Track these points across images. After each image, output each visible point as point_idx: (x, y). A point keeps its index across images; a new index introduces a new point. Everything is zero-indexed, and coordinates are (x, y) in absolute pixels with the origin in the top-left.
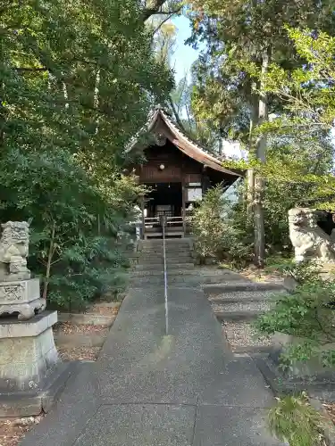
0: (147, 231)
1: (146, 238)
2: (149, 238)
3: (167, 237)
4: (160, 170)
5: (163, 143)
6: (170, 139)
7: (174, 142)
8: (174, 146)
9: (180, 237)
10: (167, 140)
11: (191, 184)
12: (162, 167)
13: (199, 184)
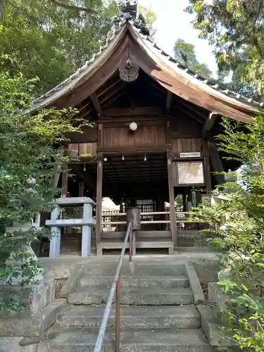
0: (105, 238)
1: (99, 251)
2: (105, 251)
3: (140, 251)
4: (131, 132)
5: (134, 77)
6: (146, 69)
7: (154, 74)
8: (153, 81)
9: (165, 251)
10: (141, 71)
11: (183, 155)
12: (134, 126)
13: (198, 155)
